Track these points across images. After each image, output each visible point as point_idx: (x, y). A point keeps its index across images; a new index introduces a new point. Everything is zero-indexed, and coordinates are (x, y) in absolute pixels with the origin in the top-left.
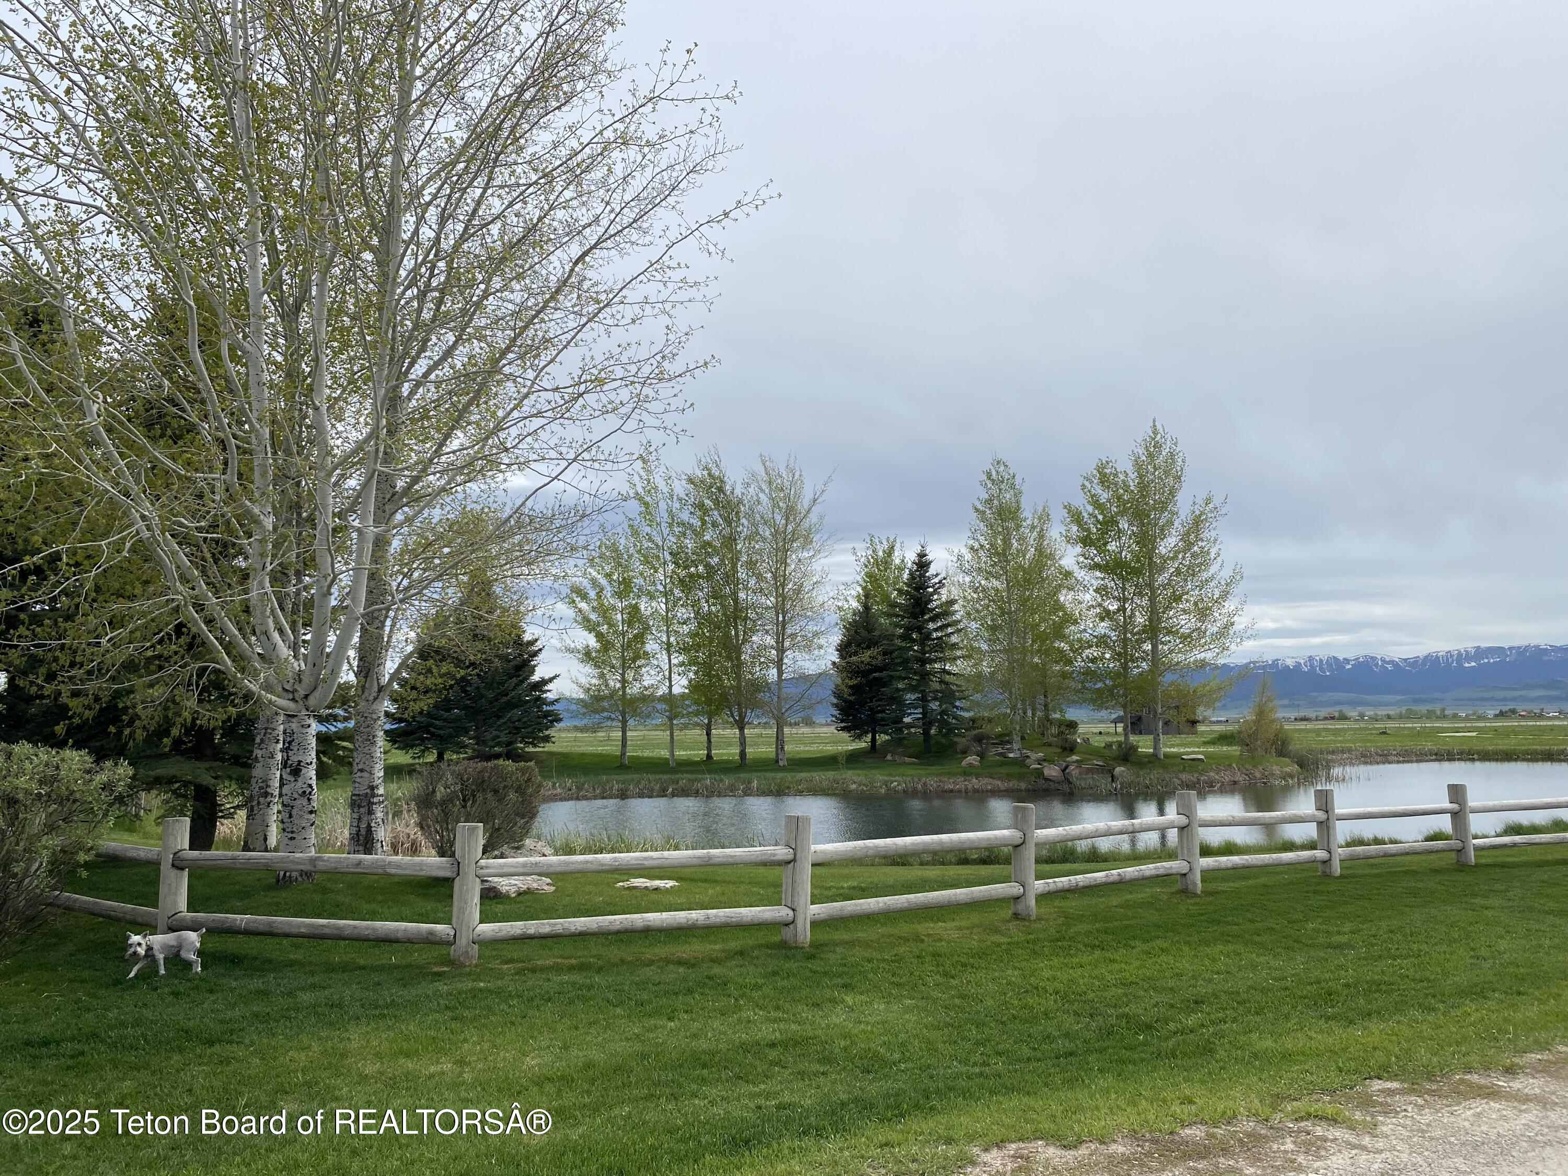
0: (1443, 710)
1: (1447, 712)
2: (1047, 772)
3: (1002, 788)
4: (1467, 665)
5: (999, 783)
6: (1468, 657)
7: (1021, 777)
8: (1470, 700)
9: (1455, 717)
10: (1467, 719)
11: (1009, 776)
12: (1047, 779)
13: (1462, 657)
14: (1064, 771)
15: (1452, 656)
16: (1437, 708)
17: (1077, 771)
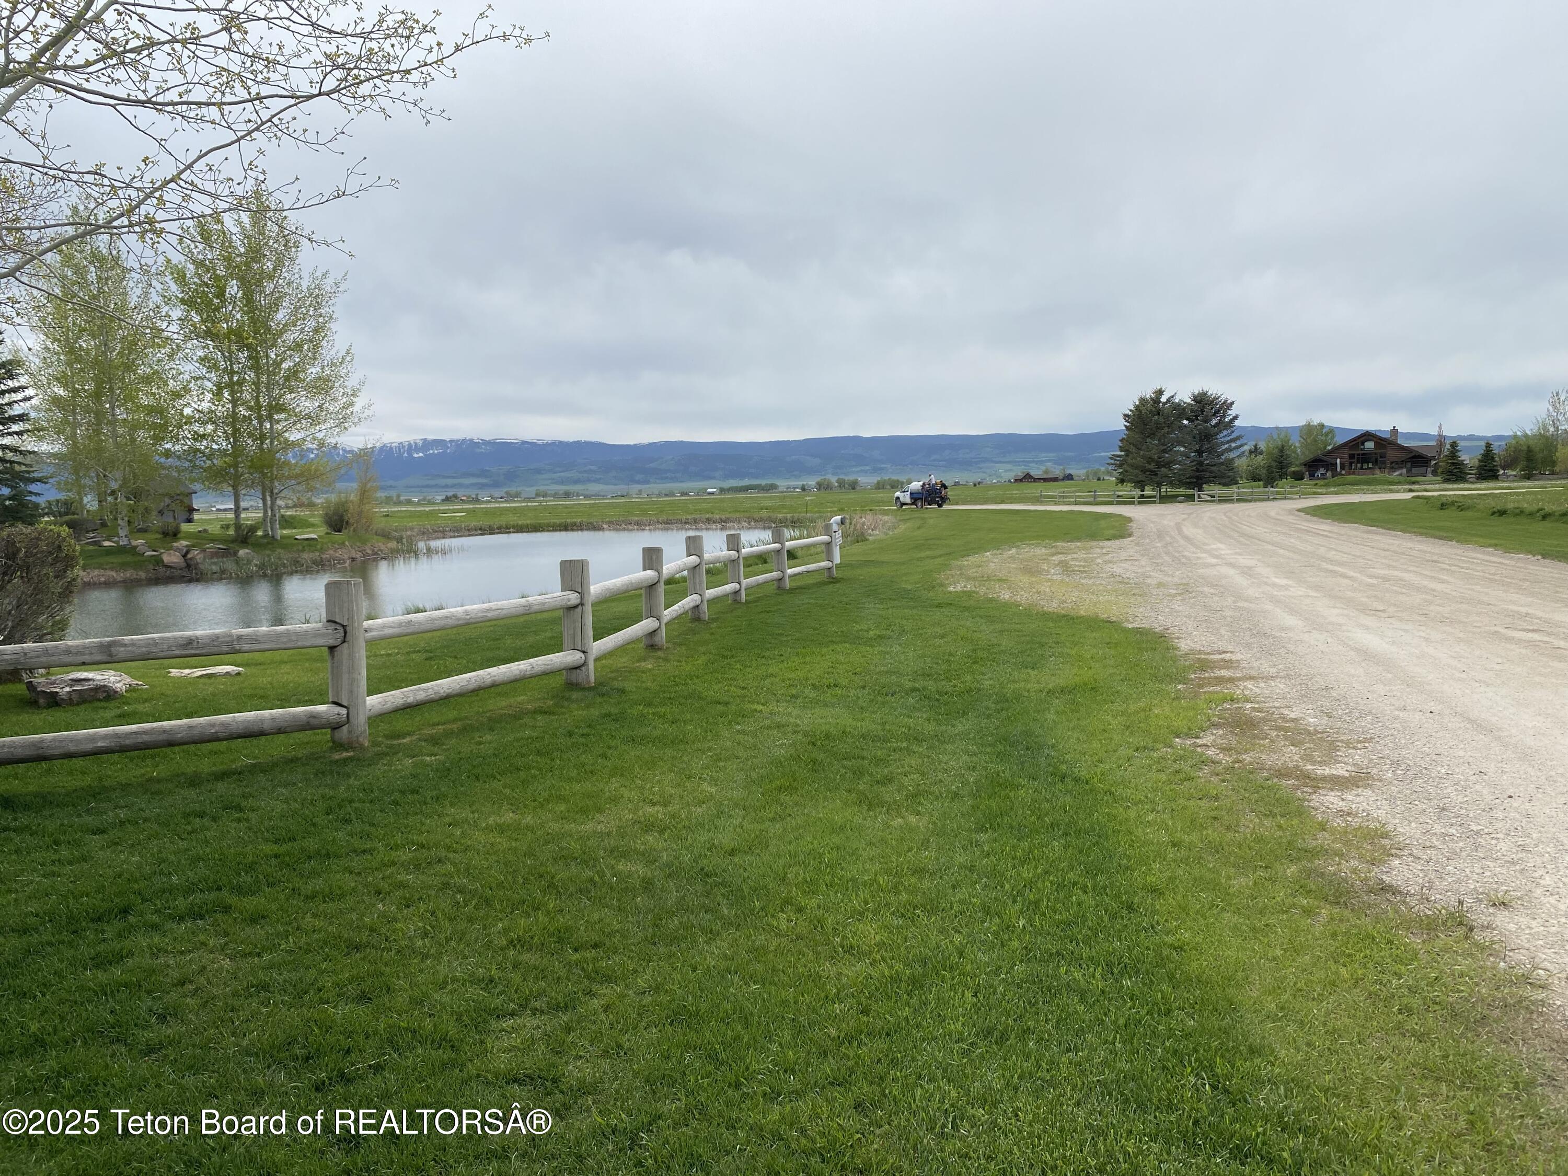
0: (398, 496)
1: (402, 498)
2: (166, 558)
3: (119, 579)
4: (415, 455)
5: (114, 574)
6: (417, 448)
7: (138, 566)
8: (418, 487)
9: (409, 502)
10: (419, 504)
11: (123, 566)
12: (167, 567)
13: (412, 448)
14: (184, 556)
15: (404, 447)
16: (394, 494)
17: (201, 556)
